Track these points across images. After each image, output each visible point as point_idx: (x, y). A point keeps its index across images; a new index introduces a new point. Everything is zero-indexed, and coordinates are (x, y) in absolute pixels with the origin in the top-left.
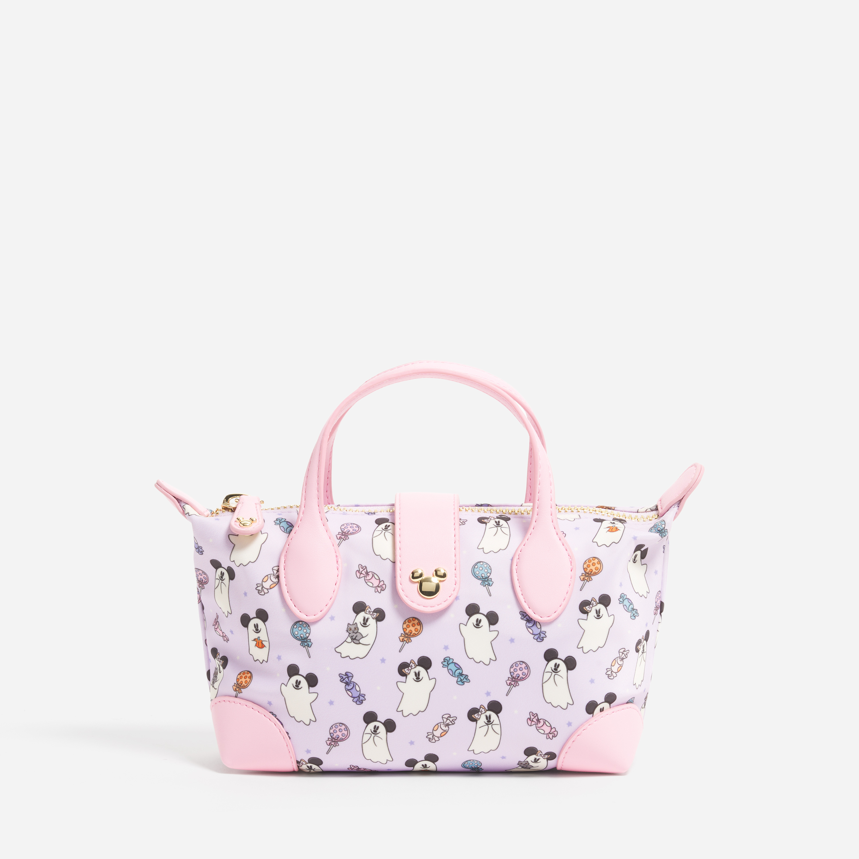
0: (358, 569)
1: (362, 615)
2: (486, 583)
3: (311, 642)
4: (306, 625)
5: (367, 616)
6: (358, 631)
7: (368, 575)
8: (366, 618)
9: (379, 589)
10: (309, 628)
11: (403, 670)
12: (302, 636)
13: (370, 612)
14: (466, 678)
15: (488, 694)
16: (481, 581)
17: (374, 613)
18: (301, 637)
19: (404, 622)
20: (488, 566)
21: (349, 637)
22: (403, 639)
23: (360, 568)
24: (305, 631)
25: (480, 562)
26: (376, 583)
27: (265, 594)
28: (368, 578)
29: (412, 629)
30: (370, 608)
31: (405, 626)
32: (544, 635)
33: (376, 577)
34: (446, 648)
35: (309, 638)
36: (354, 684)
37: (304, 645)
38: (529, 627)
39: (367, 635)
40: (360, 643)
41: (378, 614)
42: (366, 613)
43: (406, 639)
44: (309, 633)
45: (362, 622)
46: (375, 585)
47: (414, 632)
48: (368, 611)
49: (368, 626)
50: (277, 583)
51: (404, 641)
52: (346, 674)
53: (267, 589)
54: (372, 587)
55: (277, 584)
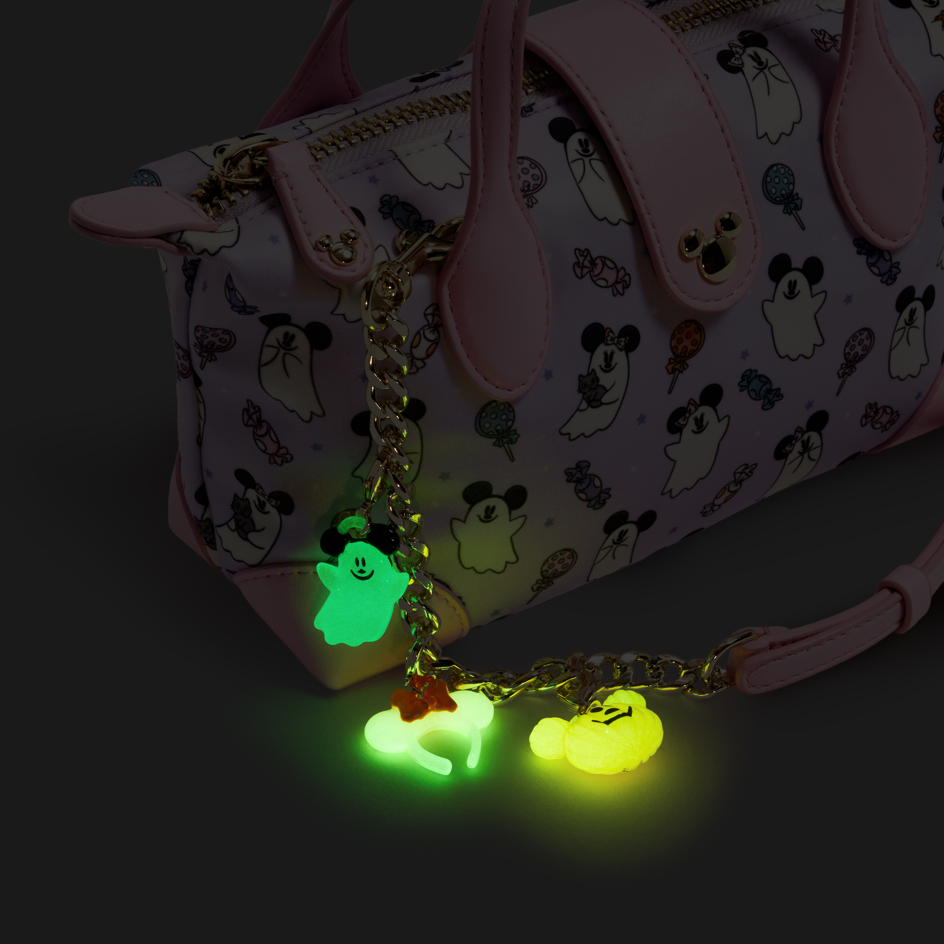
0: (577, 261)
1: (601, 349)
2: (792, 206)
3: (516, 434)
4: (505, 406)
5: (609, 349)
6: (600, 383)
7: (596, 265)
8: (609, 353)
9: (620, 287)
10: (511, 409)
11: (676, 423)
12: (499, 428)
13: (613, 339)
14: (777, 393)
15: (810, 405)
16: (783, 205)
17: (620, 339)
18: (497, 431)
19: (672, 336)
20: (787, 169)
21: (584, 402)
22: (673, 369)
23: (579, 256)
24: (504, 417)
25: (772, 166)
26: (610, 275)
27: (417, 371)
28: (597, 271)
29: (687, 343)
30: (612, 331)
31: (674, 343)
32: (896, 269)
33: (609, 266)
34: (745, 355)
35: (513, 428)
36: (591, 479)
37: (502, 442)
38: (873, 265)
39: (613, 385)
40: (602, 404)
41: (628, 338)
42: (608, 345)
43: (677, 367)
44: (512, 418)
45: (603, 364)
46: (611, 281)
47: (690, 348)
48: (609, 338)
49: (614, 367)
50: (437, 341)
51: (675, 372)
52: (578, 466)
53: (422, 360)
54: (606, 287)
55: (437, 343)
